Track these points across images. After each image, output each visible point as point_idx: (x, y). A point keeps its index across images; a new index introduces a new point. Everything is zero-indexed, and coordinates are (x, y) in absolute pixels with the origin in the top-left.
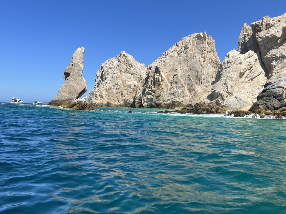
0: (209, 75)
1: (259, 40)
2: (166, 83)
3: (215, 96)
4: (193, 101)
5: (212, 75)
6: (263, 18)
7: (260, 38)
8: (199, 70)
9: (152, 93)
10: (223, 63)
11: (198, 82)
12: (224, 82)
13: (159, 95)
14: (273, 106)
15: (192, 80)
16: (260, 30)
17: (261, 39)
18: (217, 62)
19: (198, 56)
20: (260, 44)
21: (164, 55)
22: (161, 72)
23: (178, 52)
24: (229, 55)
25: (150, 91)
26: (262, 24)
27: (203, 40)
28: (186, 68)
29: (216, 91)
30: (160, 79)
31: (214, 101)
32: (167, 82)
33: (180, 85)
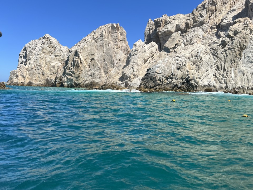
0: (121, 60)
1: (159, 34)
3: (125, 78)
4: (108, 82)
5: (124, 60)
6: (163, 16)
7: (160, 32)
8: (113, 55)
9: (72, 74)
10: (131, 51)
11: (113, 65)
12: (132, 66)
13: (78, 76)
14: (150, 86)
15: (107, 64)
16: (160, 26)
17: (161, 33)
18: (128, 50)
19: (112, 43)
20: (160, 37)
21: (83, 41)
22: (80, 56)
23: (95, 39)
24: (136, 44)
25: (70, 72)
26: (162, 21)
27: (116, 30)
28: (102, 53)
29: (125, 74)
30: (79, 61)
31: (124, 82)
32: (86, 64)
33: (97, 68)
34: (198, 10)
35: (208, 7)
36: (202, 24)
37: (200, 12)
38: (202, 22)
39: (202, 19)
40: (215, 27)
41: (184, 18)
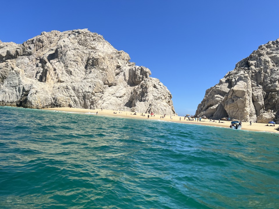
34: (28, 43)
35: (36, 43)
37: (30, 45)
38: (30, 53)
39: (30, 50)
40: (39, 58)
41: (15, 47)
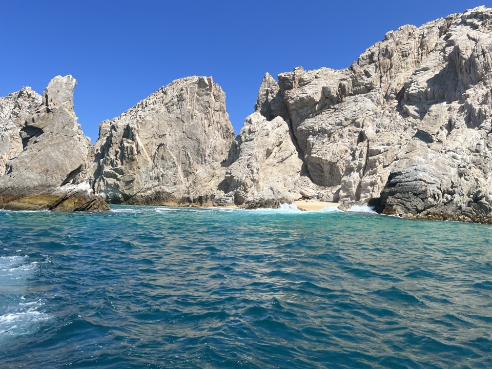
0: (217, 149)
1: (290, 102)
2: (144, 158)
3: (232, 185)
4: (192, 192)
5: (222, 150)
6: (295, 70)
7: (292, 99)
8: (202, 140)
9: (117, 174)
10: (242, 132)
11: (200, 159)
13: (131, 179)
14: (415, 207)
15: (190, 155)
16: (291, 87)
17: (293, 101)
18: (229, 129)
19: (199, 115)
20: (292, 108)
21: (141, 106)
22: (137, 137)
23: (167, 104)
24: (250, 120)
25: (112, 171)
26: (294, 78)
27: (208, 90)
28: (181, 134)
29: (234, 177)
30: (135, 149)
31: (232, 192)
32: (147, 155)
33: (170, 164)
34: (361, 63)
35: (379, 60)
36: (368, 89)
37: (365, 68)
38: (369, 86)
39: (370, 80)
40: (393, 95)
41: (337, 76)
